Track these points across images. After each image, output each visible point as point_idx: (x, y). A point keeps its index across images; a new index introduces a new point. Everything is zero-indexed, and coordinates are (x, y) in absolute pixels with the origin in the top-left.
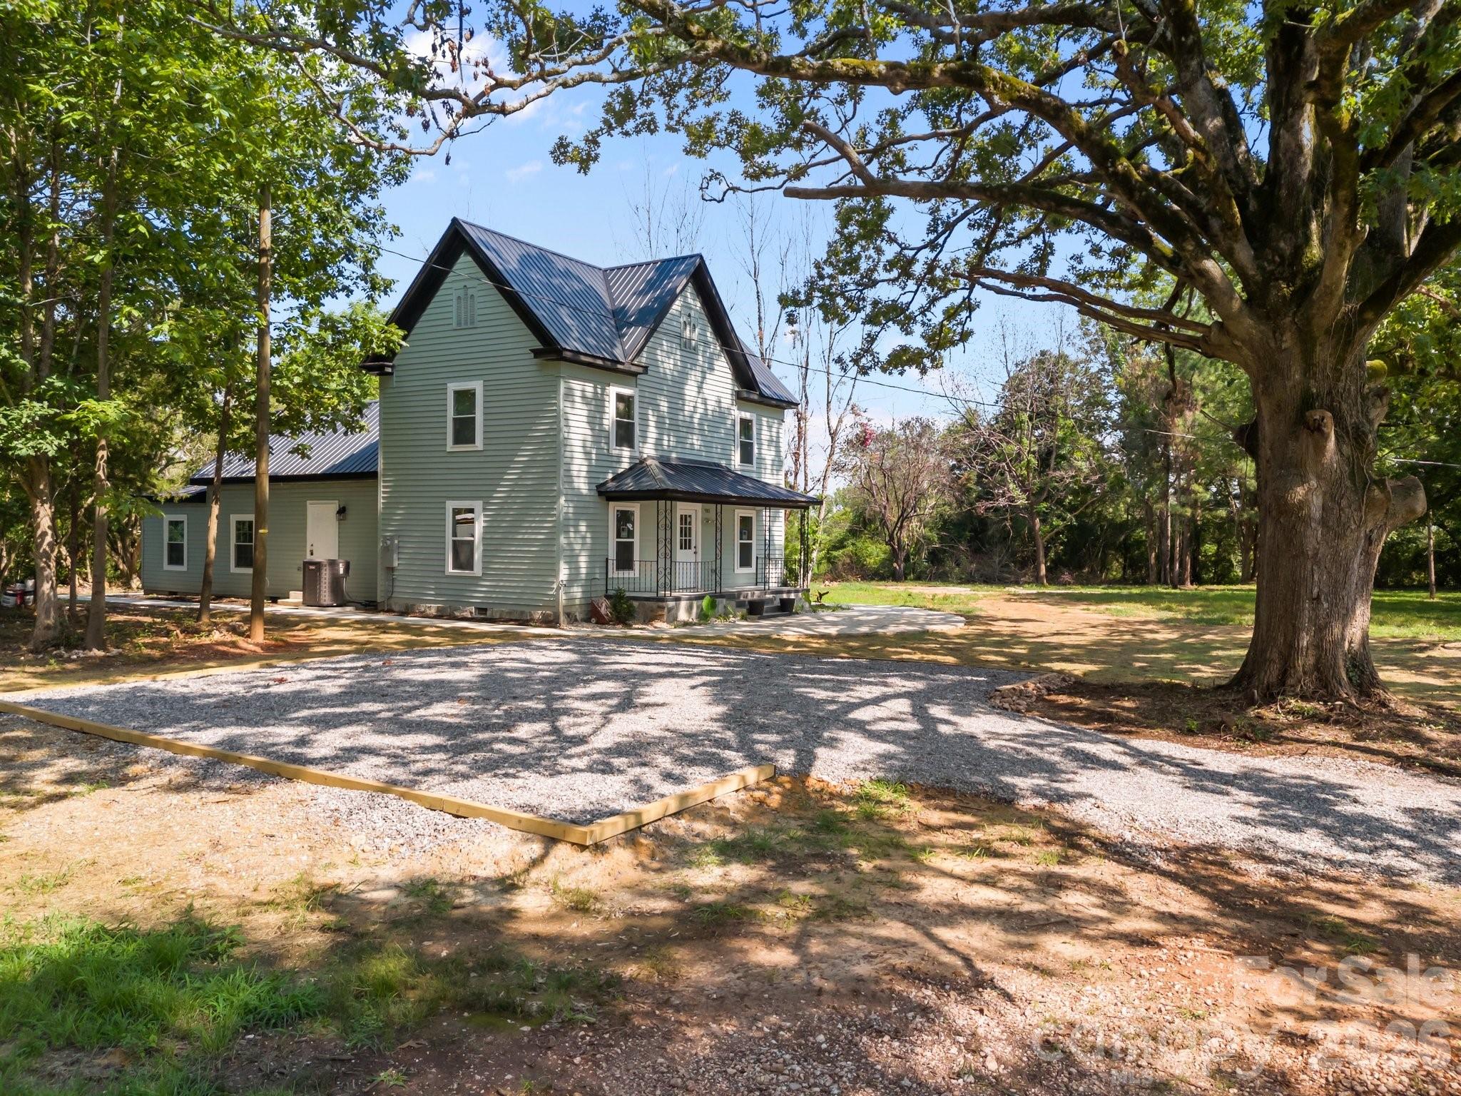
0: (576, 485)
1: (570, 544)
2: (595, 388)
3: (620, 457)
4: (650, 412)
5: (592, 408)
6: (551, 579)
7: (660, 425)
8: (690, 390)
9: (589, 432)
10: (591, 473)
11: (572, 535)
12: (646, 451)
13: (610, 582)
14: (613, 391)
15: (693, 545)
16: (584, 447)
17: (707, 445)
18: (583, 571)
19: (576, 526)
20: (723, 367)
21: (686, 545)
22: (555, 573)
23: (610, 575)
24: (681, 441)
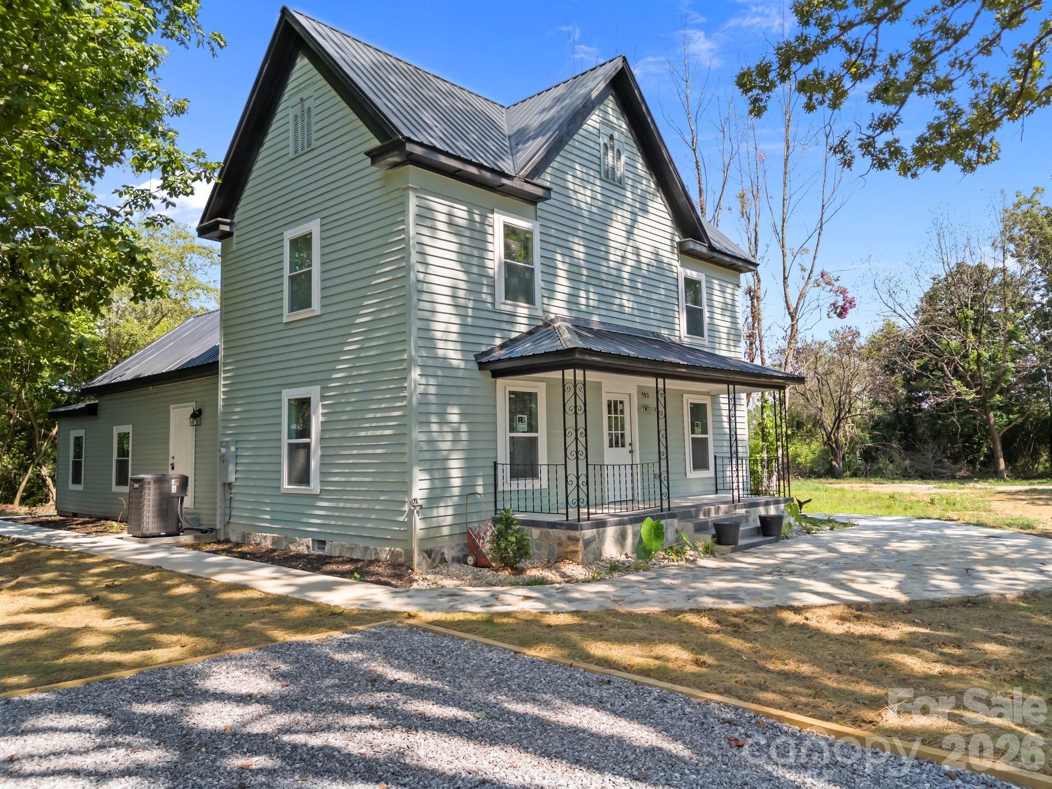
0: (440, 353)
1: (431, 442)
2: (470, 212)
3: (513, 315)
4: (559, 257)
5: (466, 241)
6: (400, 497)
7: (574, 275)
8: (616, 233)
9: (462, 276)
10: (465, 334)
11: (435, 427)
12: (553, 310)
13: (500, 498)
14: (498, 221)
15: (628, 440)
16: (454, 297)
17: (642, 308)
18: (456, 482)
19: (442, 414)
20: (659, 208)
21: (617, 442)
22: (406, 486)
23: (500, 488)
24: (605, 300)
